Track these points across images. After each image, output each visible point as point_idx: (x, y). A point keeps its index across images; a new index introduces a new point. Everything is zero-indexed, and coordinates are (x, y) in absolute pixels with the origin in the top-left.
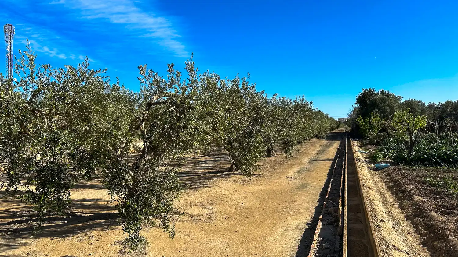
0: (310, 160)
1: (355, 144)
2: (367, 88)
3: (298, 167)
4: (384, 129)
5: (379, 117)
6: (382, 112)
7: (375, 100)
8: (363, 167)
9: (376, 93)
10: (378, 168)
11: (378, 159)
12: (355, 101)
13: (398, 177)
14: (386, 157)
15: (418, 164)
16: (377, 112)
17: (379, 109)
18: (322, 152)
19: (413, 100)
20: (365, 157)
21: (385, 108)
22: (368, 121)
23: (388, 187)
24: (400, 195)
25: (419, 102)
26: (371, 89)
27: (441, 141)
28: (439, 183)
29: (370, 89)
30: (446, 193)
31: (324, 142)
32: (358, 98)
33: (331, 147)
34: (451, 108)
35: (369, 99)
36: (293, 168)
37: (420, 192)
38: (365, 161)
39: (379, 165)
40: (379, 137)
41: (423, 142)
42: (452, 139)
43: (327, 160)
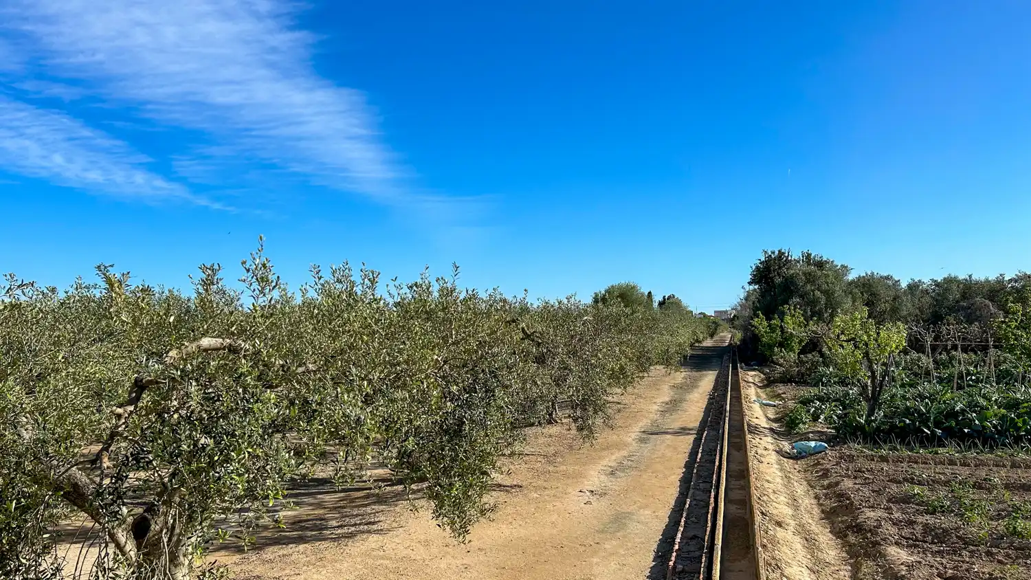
0: (644, 432)
1: (751, 380)
2: (774, 248)
3: (614, 457)
4: (813, 345)
5: (803, 315)
6: (808, 304)
7: (792, 276)
8: (765, 453)
9: (795, 260)
10: (800, 453)
11: (801, 426)
12: (749, 277)
13: (848, 484)
14: (820, 420)
15: (891, 442)
16: (798, 303)
17: (802, 296)
18: (673, 406)
19: (875, 274)
20: (772, 417)
21: (814, 295)
22: (778, 326)
23: (823, 511)
24: (852, 539)
25: (887, 278)
26: (783, 251)
27: (940, 373)
28: (942, 503)
29: (779, 251)
30: (961, 532)
31: (680, 376)
32: (754, 271)
33: (695, 390)
34: (956, 295)
35: (779, 274)
36: (600, 458)
37: (899, 529)
38: (771, 430)
39: (802, 447)
40: (802, 363)
41: (899, 375)
42: (963, 368)
43: (683, 431)
